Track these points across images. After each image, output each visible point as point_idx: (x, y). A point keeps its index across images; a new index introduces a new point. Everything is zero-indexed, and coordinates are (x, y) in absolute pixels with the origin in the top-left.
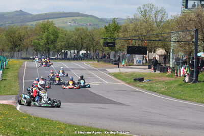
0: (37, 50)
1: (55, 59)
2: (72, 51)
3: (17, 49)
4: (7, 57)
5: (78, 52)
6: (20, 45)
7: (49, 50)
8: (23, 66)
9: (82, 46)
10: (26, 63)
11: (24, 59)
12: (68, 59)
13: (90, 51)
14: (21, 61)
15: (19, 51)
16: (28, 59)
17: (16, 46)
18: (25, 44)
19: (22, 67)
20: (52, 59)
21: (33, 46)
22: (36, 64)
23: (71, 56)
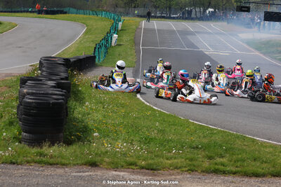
0: (156, 7)
1: (177, 17)
2: (198, 10)
3: (133, 5)
4: (121, 14)
5: (205, 11)
7: (170, 8)
9: (210, 3)
10: (144, 23)
11: (141, 16)
12: (192, 19)
13: (219, 9)
14: (138, 19)
15: (135, 7)
17: (133, 1)
19: (138, 28)
20: (174, 18)
22: (155, 24)
23: (196, 14)
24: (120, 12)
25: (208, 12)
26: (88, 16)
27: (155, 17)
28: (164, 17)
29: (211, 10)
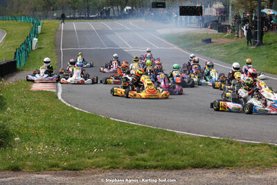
0: (74, 9)
1: (96, 17)
2: (115, 8)
3: (52, 8)
5: (122, 9)
6: (54, 3)
7: (88, 8)
8: (59, 29)
9: (127, 1)
10: (63, 25)
12: (111, 18)
13: (136, 7)
14: (57, 22)
15: (53, 10)
17: (50, 4)
18: (60, 1)
20: (92, 18)
21: (69, 3)
22: (74, 25)
23: (114, 13)
24: (40, 16)
25: (125, 10)
26: (7, 21)
27: (74, 18)
28: (83, 18)
29: (128, 8)
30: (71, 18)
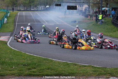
0: (25, 6)
1: (34, 10)
2: (42, 6)
4: (10, 10)
5: (45, 7)
6: (16, 4)
7: (30, 6)
9: (47, 3)
10: (19, 13)
11: (18, 10)
13: (51, 6)
15: (16, 7)
16: (20, 10)
17: (15, 4)
18: (19, 3)
19: (16, 15)
20: (32, 10)
21: (23, 4)
22: (24, 13)
23: (41, 9)
27: (24, 10)
28: (28, 10)
29: (48, 6)
30: (23, 10)
